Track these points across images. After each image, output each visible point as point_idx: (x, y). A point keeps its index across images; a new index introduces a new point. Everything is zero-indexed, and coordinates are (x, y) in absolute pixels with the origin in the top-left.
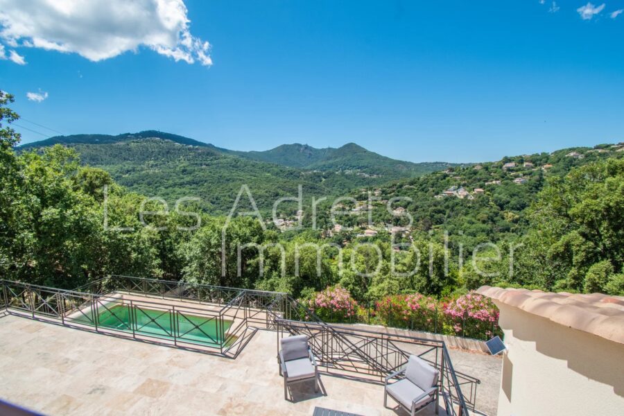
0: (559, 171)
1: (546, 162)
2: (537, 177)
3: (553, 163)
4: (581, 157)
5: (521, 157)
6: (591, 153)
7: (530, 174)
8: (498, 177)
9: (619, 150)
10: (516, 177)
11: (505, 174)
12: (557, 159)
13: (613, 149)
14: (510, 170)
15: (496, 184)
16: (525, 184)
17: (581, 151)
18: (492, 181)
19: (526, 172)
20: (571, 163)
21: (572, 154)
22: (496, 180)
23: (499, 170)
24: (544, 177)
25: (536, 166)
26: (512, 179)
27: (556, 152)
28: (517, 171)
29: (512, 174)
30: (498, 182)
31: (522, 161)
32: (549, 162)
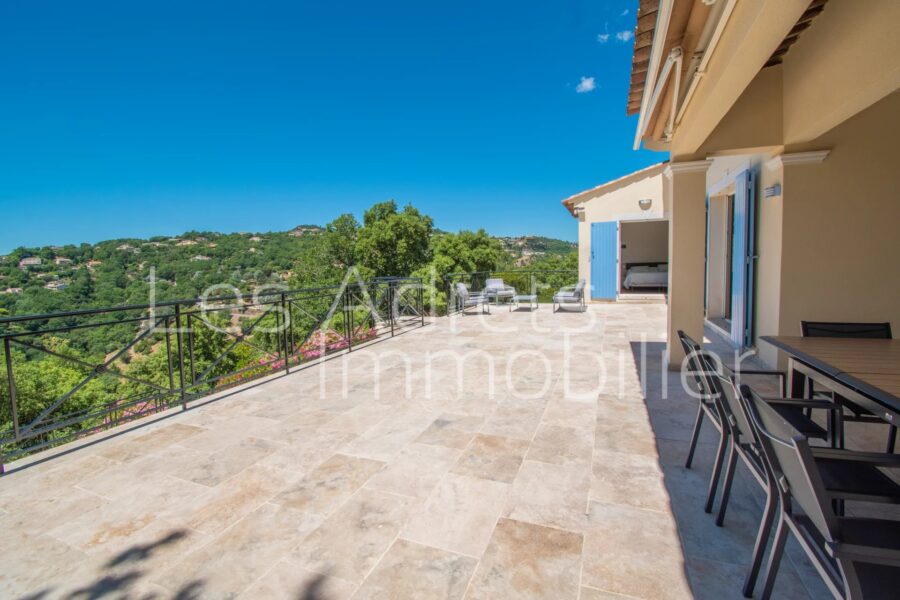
0: (113, 270)
1: (91, 257)
2: (82, 279)
3: (101, 259)
4: (136, 251)
5: (48, 248)
6: (149, 247)
7: (71, 275)
8: (15, 282)
9: (179, 244)
10: (49, 280)
11: (27, 276)
12: (105, 254)
13: (171, 243)
14: (32, 269)
15: (16, 294)
16: (67, 291)
17: (135, 243)
18: (5, 289)
19: (62, 272)
20: (126, 259)
21: (124, 247)
22: (13, 286)
23: (15, 270)
24: (94, 279)
25: (77, 262)
26: (42, 285)
27: (100, 244)
28: (47, 271)
29: (39, 276)
30: (17, 290)
31: (52, 255)
32: (95, 257)
